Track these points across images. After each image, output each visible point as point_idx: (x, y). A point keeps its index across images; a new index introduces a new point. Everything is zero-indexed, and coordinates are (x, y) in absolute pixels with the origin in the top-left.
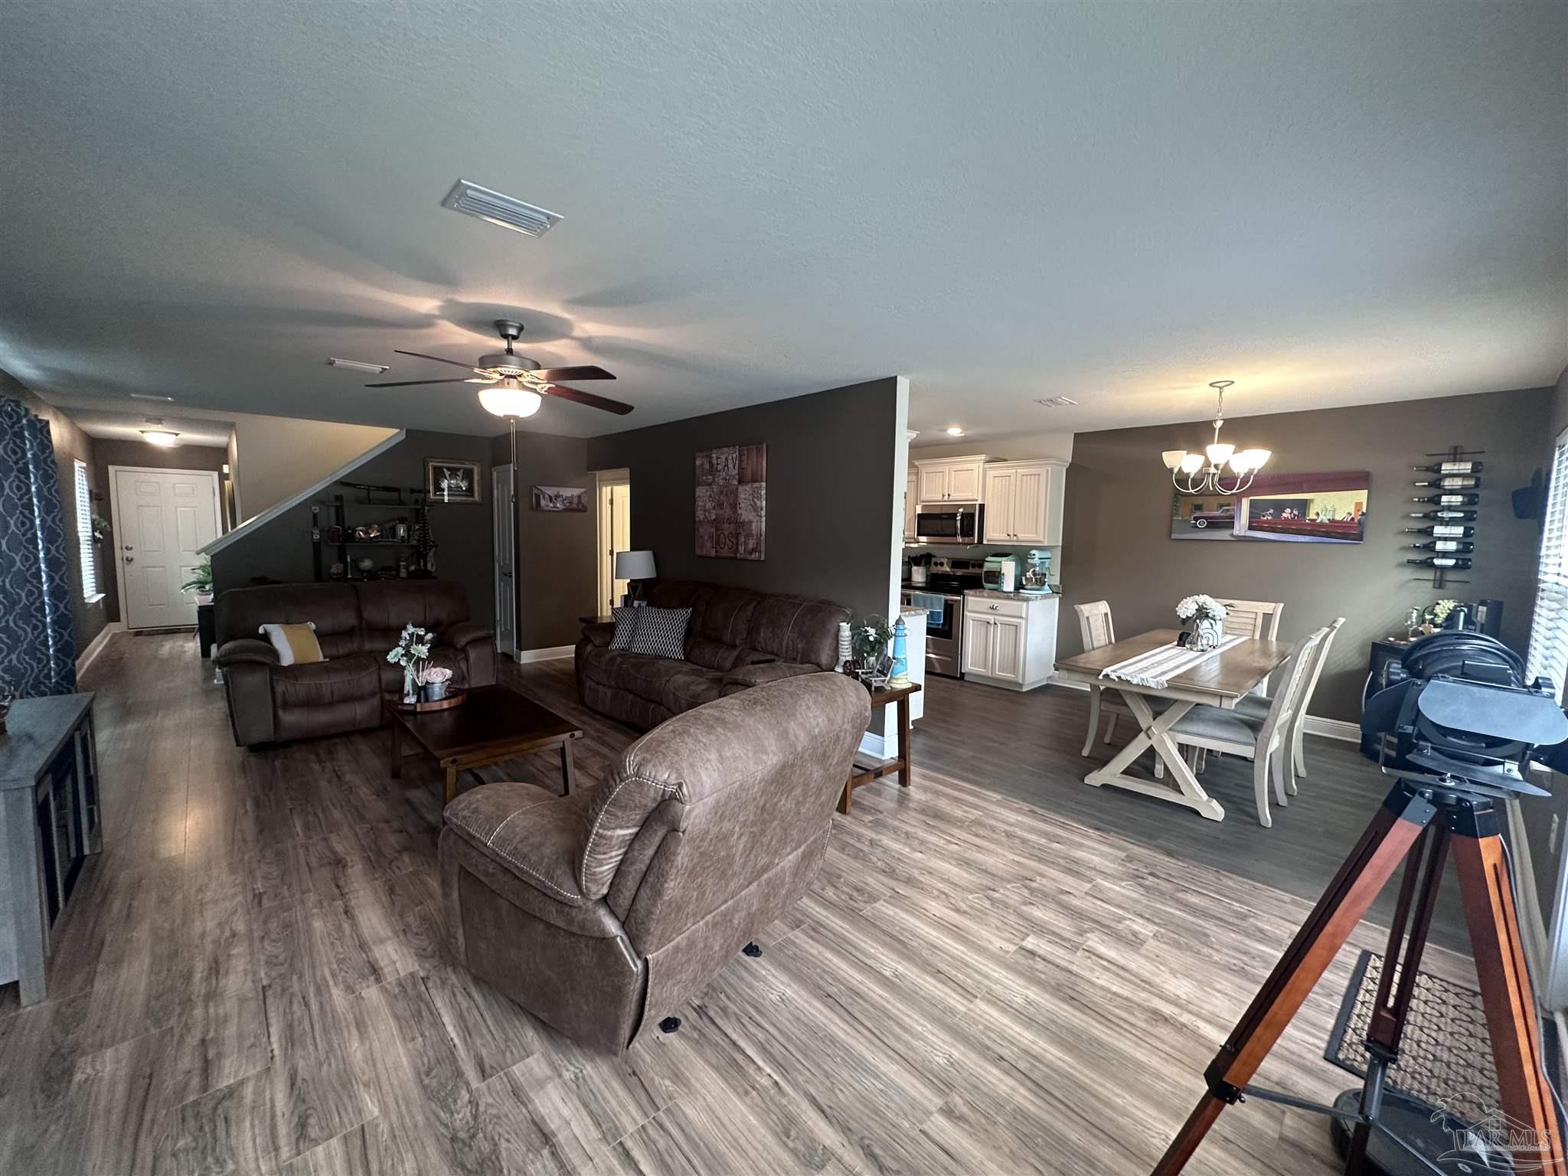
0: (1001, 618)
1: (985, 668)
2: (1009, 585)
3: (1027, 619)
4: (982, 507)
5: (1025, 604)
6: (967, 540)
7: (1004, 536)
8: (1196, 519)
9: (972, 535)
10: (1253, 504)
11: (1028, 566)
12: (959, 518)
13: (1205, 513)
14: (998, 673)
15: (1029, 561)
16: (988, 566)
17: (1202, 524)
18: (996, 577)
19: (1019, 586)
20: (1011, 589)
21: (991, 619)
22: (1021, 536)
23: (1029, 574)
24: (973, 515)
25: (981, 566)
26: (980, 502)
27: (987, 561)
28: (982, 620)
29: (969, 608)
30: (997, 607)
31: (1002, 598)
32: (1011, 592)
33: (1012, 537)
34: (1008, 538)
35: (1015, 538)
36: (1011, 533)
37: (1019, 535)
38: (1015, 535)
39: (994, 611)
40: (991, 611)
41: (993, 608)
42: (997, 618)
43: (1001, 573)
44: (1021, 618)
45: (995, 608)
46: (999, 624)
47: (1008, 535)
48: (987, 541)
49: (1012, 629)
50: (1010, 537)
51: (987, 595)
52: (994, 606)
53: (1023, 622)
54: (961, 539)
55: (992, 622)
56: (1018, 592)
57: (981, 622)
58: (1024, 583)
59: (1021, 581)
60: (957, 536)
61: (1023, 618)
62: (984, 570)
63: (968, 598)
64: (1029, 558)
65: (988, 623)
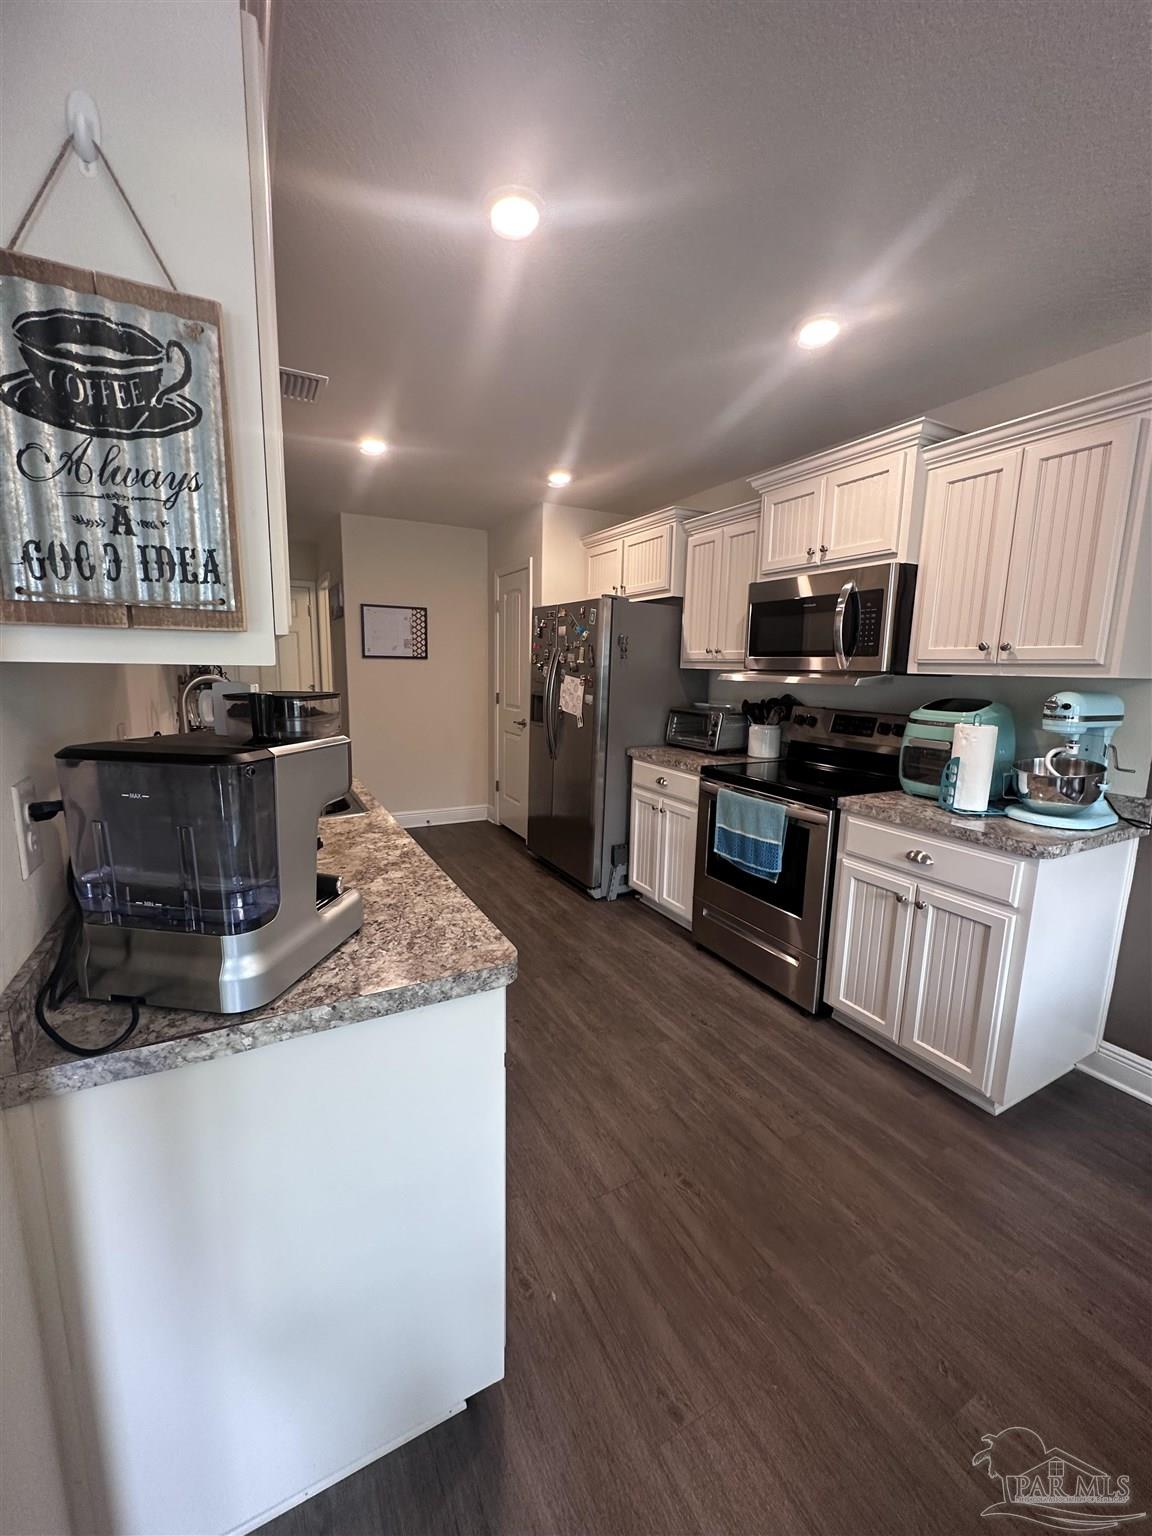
0: (939, 893)
1: (881, 1014)
2: (972, 791)
3: (1025, 913)
4: (908, 573)
5: (1022, 867)
6: (862, 663)
7: (965, 651)
9: (876, 651)
11: (1041, 741)
12: (841, 607)
14: (920, 1043)
15: (1049, 725)
16: (914, 733)
18: (935, 765)
19: (1004, 796)
20: (980, 804)
21: (908, 886)
22: (1023, 649)
23: (1044, 765)
24: (878, 596)
25: (900, 731)
26: (902, 559)
27: (915, 721)
28: (883, 889)
29: (849, 847)
30: (925, 858)
31: (946, 835)
32: (980, 816)
33: (994, 652)
34: (982, 655)
35: (1004, 655)
36: (992, 643)
37: (1016, 647)
38: (1004, 648)
39: (915, 864)
40: (907, 865)
41: (914, 860)
42: (925, 888)
43: (953, 757)
44: (1006, 905)
45: (919, 857)
46: (931, 909)
47: (982, 648)
48: (919, 664)
49: (973, 933)
50: (989, 654)
51: (901, 820)
52: (918, 853)
53: (1010, 918)
54: (847, 660)
55: (911, 898)
56: (1006, 816)
57: (882, 896)
58: (1024, 789)
59: (1014, 784)
60: (837, 655)
61: (1012, 906)
62: (906, 742)
63: (851, 820)
64: (1046, 716)
65: (899, 899)
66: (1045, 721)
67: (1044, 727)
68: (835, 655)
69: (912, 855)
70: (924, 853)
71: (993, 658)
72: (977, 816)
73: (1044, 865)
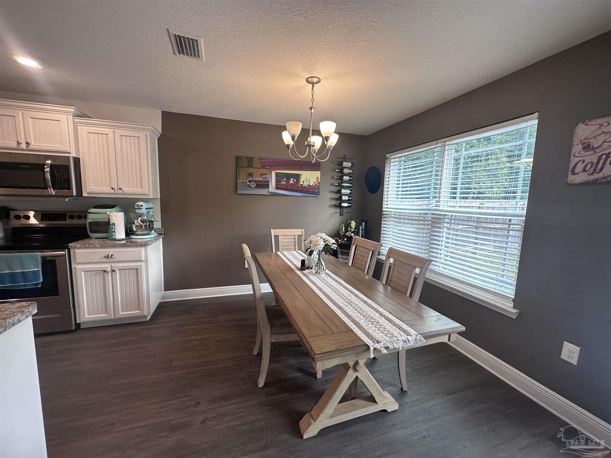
0: (120, 264)
1: (106, 312)
2: (120, 233)
3: (146, 261)
4: (77, 161)
5: (143, 249)
6: (62, 192)
7: (108, 190)
8: (250, 182)
9: (69, 188)
10: (277, 175)
11: (136, 216)
12: (48, 169)
13: (255, 179)
14: (122, 313)
15: (138, 211)
16: (91, 217)
17: (253, 185)
18: (103, 227)
19: (129, 232)
20: (123, 236)
21: (107, 267)
22: (126, 190)
23: (138, 222)
24: (66, 167)
25: (86, 217)
26: (74, 155)
27: (90, 213)
28: (97, 271)
29: (78, 261)
30: (112, 255)
31: (118, 247)
32: (124, 239)
33: (117, 190)
34: (113, 191)
35: (120, 191)
36: (115, 187)
37: (124, 189)
38: (120, 189)
39: (109, 259)
40: (105, 260)
41: (108, 257)
42: (113, 265)
43: (111, 224)
44: (141, 261)
45: (110, 256)
46: (117, 270)
47: (112, 189)
48: (87, 193)
49: (133, 273)
50: (115, 191)
51: (100, 245)
52: (108, 255)
53: (143, 264)
54: (54, 191)
55: (109, 269)
56: (131, 238)
57: (97, 274)
58: (135, 230)
59: (131, 229)
60: (49, 189)
61: (143, 261)
62: (89, 220)
63: (77, 251)
64: (136, 209)
65: (105, 271)
66: (136, 210)
67: (136, 212)
68: (48, 189)
69: (107, 256)
70: (110, 254)
71: (117, 192)
72: (123, 240)
73: (148, 247)
